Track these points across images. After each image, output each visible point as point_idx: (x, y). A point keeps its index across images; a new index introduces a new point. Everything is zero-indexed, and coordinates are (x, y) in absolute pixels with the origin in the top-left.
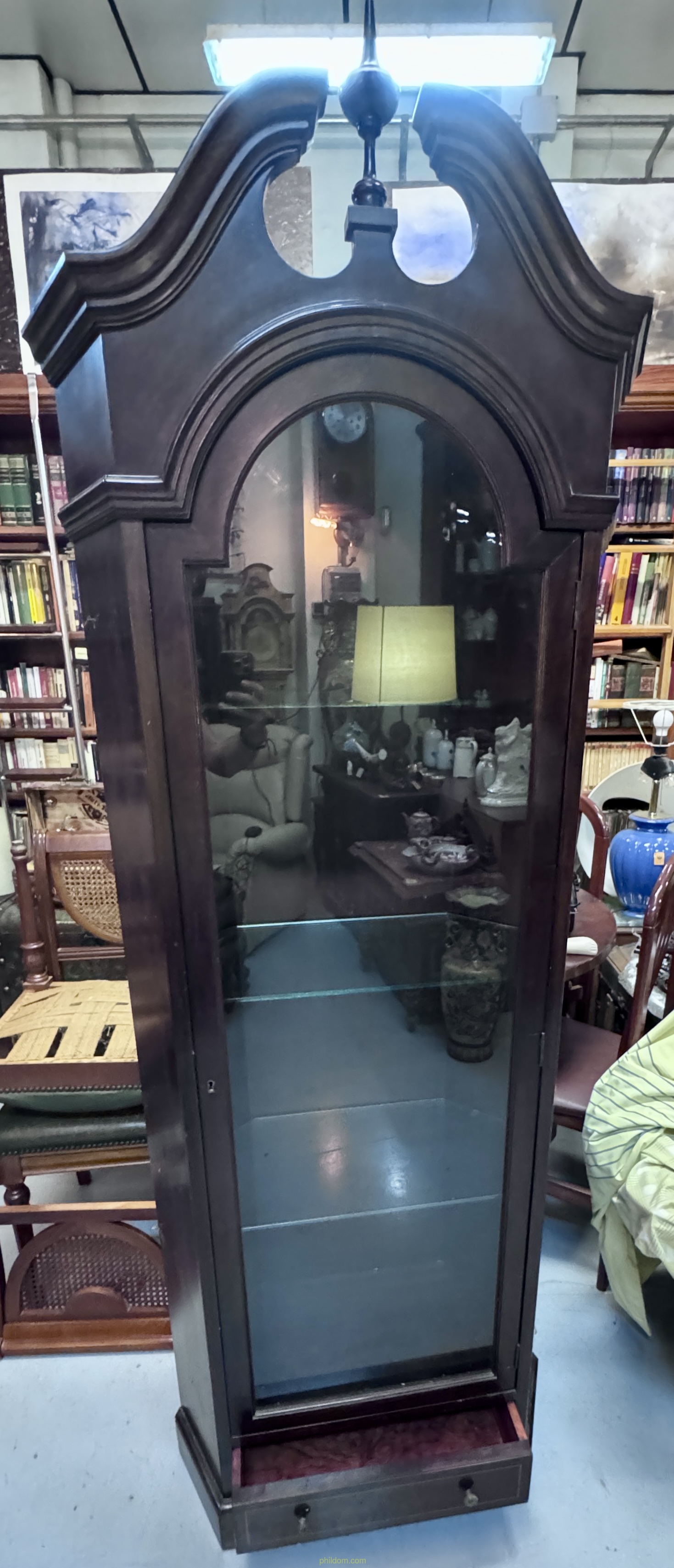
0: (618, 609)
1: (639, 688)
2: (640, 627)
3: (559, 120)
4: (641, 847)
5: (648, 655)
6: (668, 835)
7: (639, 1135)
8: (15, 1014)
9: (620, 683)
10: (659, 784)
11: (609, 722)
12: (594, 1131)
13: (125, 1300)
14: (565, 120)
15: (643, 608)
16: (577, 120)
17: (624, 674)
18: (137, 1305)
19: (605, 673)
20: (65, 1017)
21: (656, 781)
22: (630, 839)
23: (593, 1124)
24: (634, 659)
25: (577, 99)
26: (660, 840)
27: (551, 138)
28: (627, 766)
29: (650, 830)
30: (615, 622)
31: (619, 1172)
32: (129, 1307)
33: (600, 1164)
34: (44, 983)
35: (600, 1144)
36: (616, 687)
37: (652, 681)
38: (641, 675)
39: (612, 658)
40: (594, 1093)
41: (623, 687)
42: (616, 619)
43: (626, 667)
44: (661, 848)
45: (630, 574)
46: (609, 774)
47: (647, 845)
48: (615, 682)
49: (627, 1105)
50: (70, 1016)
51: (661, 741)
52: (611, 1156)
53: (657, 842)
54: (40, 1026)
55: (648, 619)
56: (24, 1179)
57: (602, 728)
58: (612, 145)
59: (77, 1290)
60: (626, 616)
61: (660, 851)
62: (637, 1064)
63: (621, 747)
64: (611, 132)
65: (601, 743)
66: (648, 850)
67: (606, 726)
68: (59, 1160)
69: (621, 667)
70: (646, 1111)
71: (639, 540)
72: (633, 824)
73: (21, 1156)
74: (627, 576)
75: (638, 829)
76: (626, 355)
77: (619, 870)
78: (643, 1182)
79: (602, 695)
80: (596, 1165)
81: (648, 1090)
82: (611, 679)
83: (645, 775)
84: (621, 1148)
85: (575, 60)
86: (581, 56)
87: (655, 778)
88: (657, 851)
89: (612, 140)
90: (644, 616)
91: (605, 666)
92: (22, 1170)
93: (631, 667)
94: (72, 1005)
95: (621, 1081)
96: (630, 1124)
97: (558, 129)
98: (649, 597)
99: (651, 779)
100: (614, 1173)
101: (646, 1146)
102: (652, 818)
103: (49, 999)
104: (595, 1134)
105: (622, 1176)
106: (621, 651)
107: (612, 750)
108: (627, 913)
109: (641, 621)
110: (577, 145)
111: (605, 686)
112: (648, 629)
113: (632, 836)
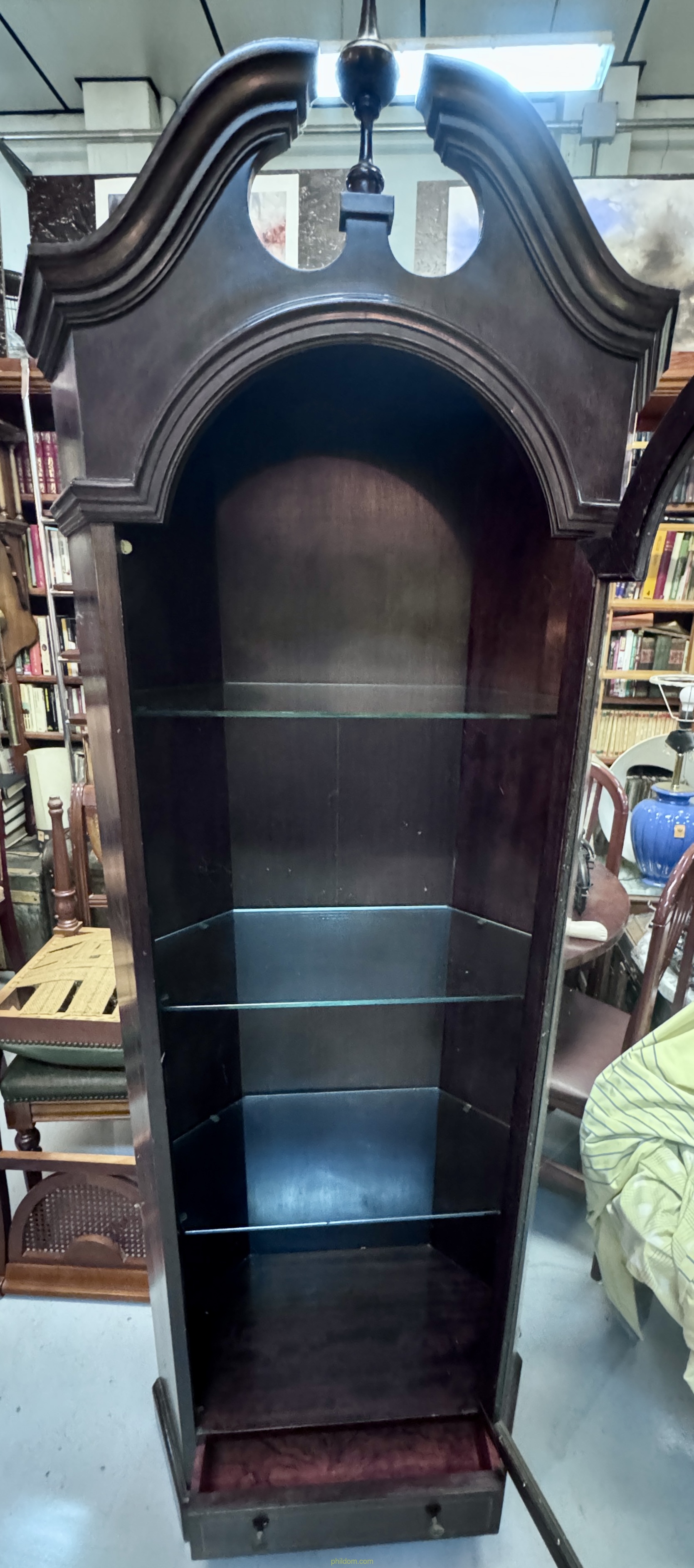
0: (650, 583)
1: (668, 660)
2: (671, 602)
3: (618, 124)
4: (662, 818)
5: (679, 629)
6: (690, 808)
7: (638, 1144)
8: (41, 960)
9: (649, 655)
10: (682, 757)
11: (636, 691)
12: (591, 1132)
13: (122, 1250)
14: (624, 124)
15: (676, 584)
16: (635, 124)
17: (653, 647)
18: (133, 1255)
19: (634, 645)
20: (83, 970)
21: (680, 755)
22: (652, 809)
23: (591, 1124)
24: (665, 633)
25: (636, 104)
26: (681, 812)
27: (609, 140)
28: (653, 737)
29: (672, 803)
30: (647, 596)
31: (615, 1179)
32: (126, 1257)
33: (595, 1167)
34: (73, 929)
35: (596, 1148)
36: (645, 659)
37: (681, 654)
38: (670, 648)
39: (643, 631)
40: (594, 1088)
41: (653, 659)
42: (648, 594)
43: (656, 640)
44: (682, 820)
45: (664, 551)
46: (634, 744)
47: (668, 817)
48: (645, 654)
49: (627, 1108)
50: (87, 969)
51: (686, 717)
52: (606, 1162)
53: (678, 815)
54: (57, 978)
55: (680, 594)
56: (34, 1124)
57: (630, 697)
58: (668, 146)
59: (77, 1236)
60: (658, 591)
61: (681, 823)
62: (640, 1062)
63: (648, 716)
64: (668, 134)
65: (628, 711)
66: (669, 821)
67: (634, 695)
68: (66, 1109)
69: (651, 640)
70: (647, 1119)
71: (674, 519)
72: (655, 795)
73: (32, 1103)
74: (660, 552)
75: (660, 800)
76: (647, 352)
77: (639, 838)
78: (639, 1200)
79: (632, 666)
80: (591, 1168)
81: (651, 1095)
82: (640, 651)
83: (669, 748)
84: (619, 1156)
85: (637, 69)
86: (642, 65)
87: (680, 751)
88: (678, 823)
89: (668, 141)
90: (677, 591)
91: (636, 638)
92: (32, 1115)
93: (661, 640)
94: (91, 957)
95: (622, 1080)
96: (629, 1130)
97: (617, 132)
98: (682, 573)
99: (675, 752)
100: (610, 1180)
101: (644, 1156)
102: (676, 791)
103: (74, 947)
104: (592, 1136)
105: (617, 1184)
106: (651, 625)
107: (639, 718)
108: (645, 881)
109: (673, 596)
110: (635, 147)
111: (635, 657)
112: (679, 605)
113: (654, 807)
